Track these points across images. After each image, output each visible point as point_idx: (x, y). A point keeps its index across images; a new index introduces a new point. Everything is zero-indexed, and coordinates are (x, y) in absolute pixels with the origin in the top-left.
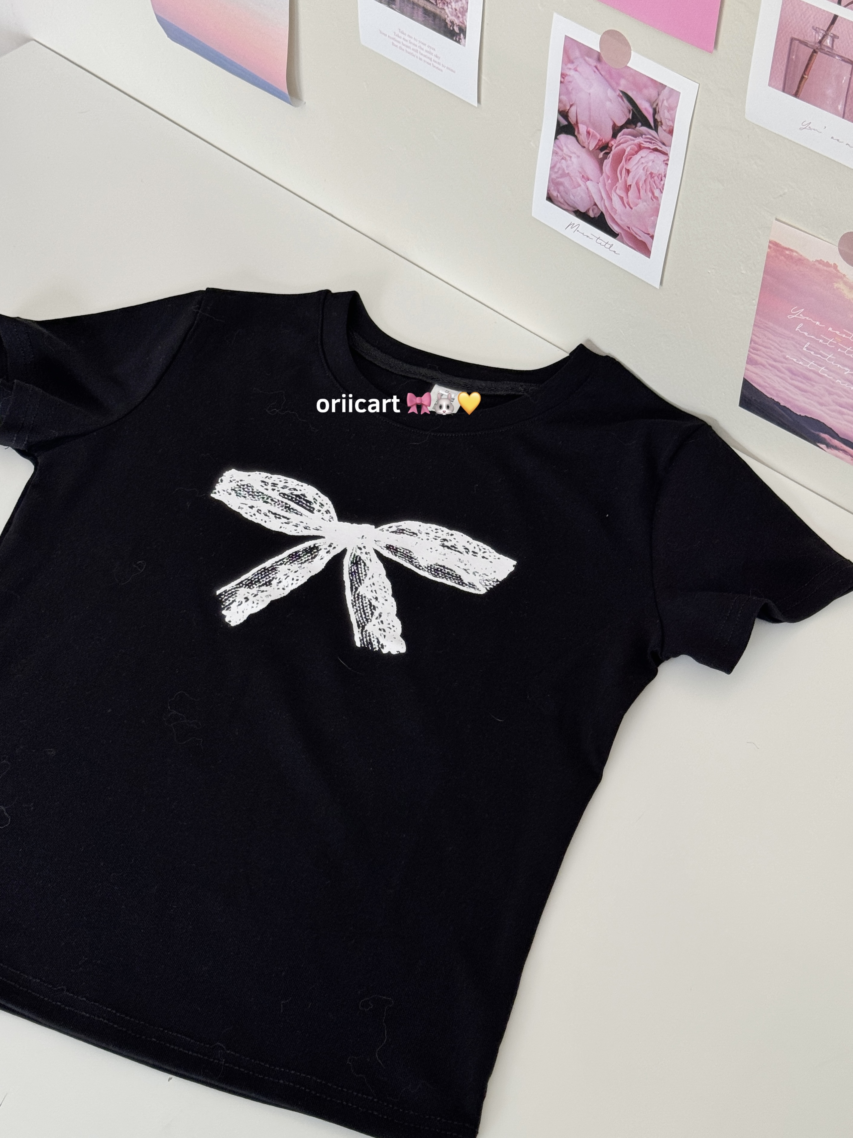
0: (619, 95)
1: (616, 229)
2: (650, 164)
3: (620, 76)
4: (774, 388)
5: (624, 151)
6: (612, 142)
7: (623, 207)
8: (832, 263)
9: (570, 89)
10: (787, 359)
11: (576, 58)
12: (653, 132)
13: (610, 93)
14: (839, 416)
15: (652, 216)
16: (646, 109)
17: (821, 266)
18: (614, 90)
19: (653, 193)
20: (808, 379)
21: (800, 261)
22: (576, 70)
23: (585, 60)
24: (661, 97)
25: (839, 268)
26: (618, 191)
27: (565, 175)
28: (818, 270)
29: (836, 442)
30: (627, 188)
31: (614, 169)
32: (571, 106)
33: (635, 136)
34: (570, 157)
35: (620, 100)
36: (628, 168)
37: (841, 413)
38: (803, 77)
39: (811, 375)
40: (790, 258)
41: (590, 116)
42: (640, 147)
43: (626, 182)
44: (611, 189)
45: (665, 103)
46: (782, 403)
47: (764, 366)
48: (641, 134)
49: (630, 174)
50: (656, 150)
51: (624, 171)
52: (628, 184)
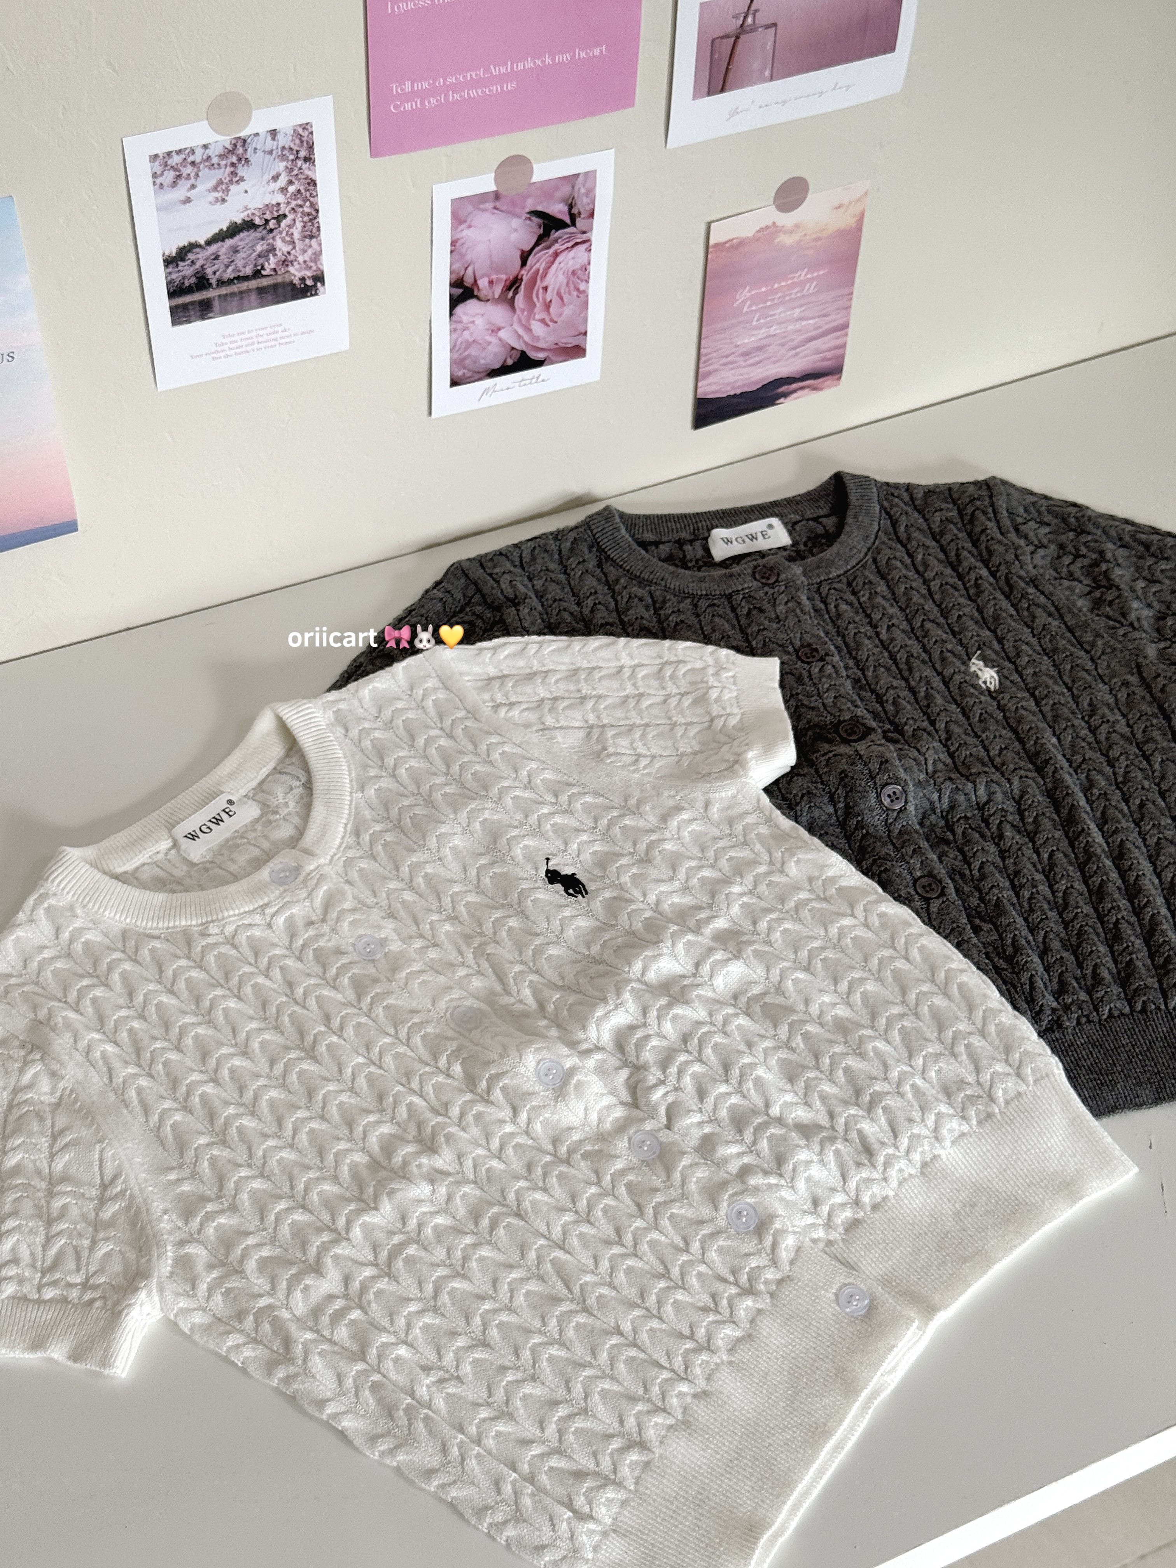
0: (527, 219)
1: (540, 356)
2: (571, 263)
3: (525, 197)
4: (728, 384)
5: (538, 270)
6: (523, 272)
7: (545, 329)
8: (770, 223)
9: (463, 250)
10: (737, 346)
11: (469, 214)
12: (571, 229)
13: (516, 223)
14: (792, 360)
15: (581, 312)
16: (560, 212)
17: (761, 234)
18: (519, 217)
19: (578, 290)
20: (760, 349)
21: (742, 243)
22: (470, 227)
23: (480, 209)
24: (576, 188)
25: (779, 224)
26: (537, 317)
27: (468, 345)
28: (758, 240)
29: (794, 386)
30: (547, 306)
31: (529, 298)
32: (466, 269)
33: (549, 247)
34: (473, 322)
35: (528, 222)
36: (544, 284)
37: (796, 355)
38: (727, 70)
39: (765, 342)
40: (732, 246)
41: (492, 263)
42: (556, 254)
43: (544, 300)
44: (528, 320)
45: (583, 191)
46: (738, 392)
47: (716, 370)
48: (556, 241)
49: (549, 290)
50: (577, 244)
51: (541, 290)
52: (548, 300)
